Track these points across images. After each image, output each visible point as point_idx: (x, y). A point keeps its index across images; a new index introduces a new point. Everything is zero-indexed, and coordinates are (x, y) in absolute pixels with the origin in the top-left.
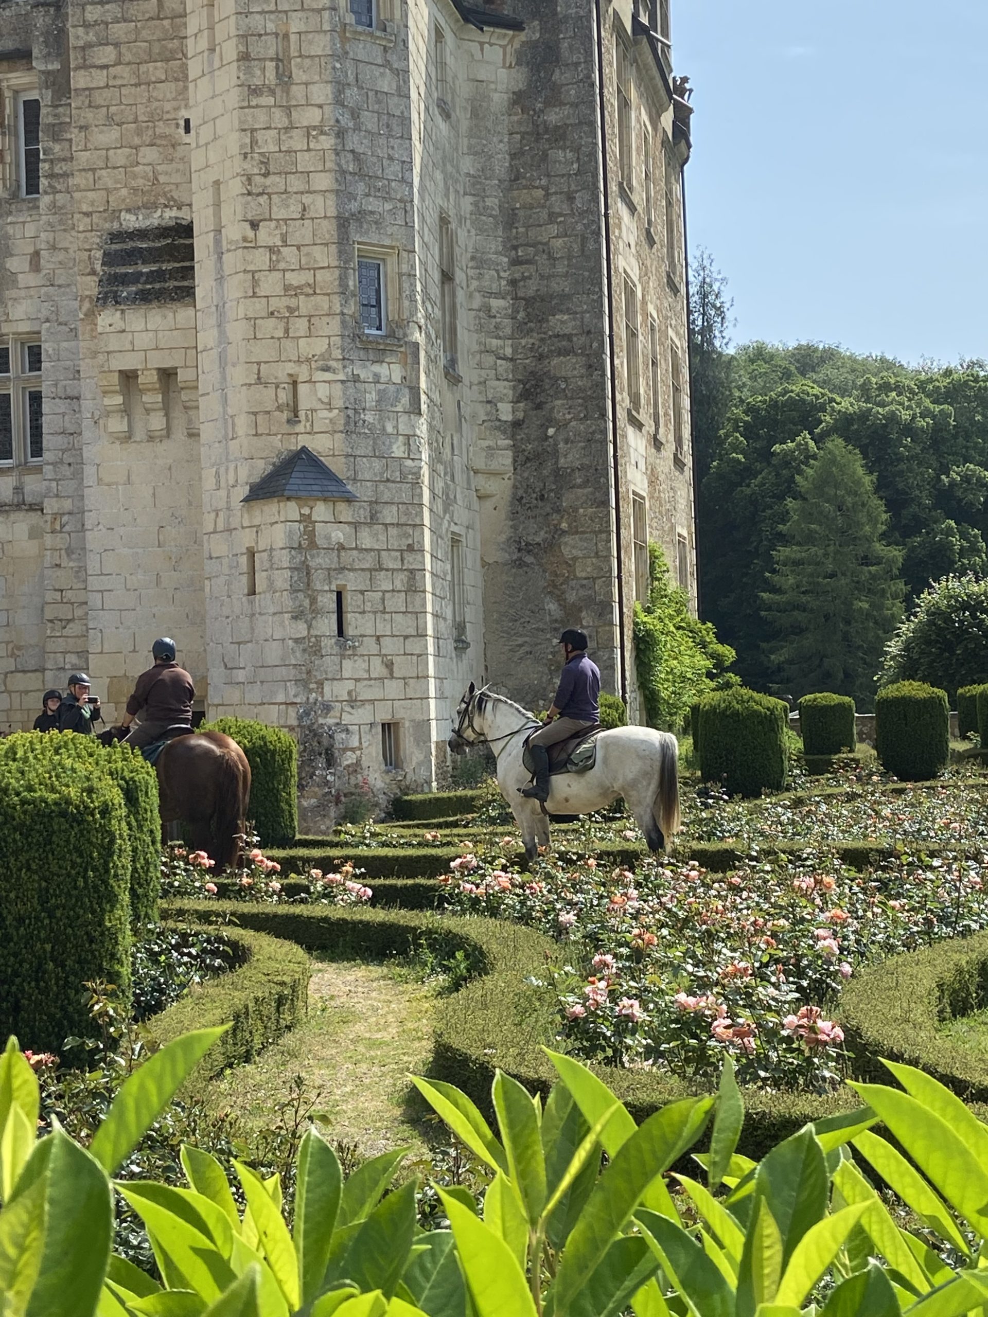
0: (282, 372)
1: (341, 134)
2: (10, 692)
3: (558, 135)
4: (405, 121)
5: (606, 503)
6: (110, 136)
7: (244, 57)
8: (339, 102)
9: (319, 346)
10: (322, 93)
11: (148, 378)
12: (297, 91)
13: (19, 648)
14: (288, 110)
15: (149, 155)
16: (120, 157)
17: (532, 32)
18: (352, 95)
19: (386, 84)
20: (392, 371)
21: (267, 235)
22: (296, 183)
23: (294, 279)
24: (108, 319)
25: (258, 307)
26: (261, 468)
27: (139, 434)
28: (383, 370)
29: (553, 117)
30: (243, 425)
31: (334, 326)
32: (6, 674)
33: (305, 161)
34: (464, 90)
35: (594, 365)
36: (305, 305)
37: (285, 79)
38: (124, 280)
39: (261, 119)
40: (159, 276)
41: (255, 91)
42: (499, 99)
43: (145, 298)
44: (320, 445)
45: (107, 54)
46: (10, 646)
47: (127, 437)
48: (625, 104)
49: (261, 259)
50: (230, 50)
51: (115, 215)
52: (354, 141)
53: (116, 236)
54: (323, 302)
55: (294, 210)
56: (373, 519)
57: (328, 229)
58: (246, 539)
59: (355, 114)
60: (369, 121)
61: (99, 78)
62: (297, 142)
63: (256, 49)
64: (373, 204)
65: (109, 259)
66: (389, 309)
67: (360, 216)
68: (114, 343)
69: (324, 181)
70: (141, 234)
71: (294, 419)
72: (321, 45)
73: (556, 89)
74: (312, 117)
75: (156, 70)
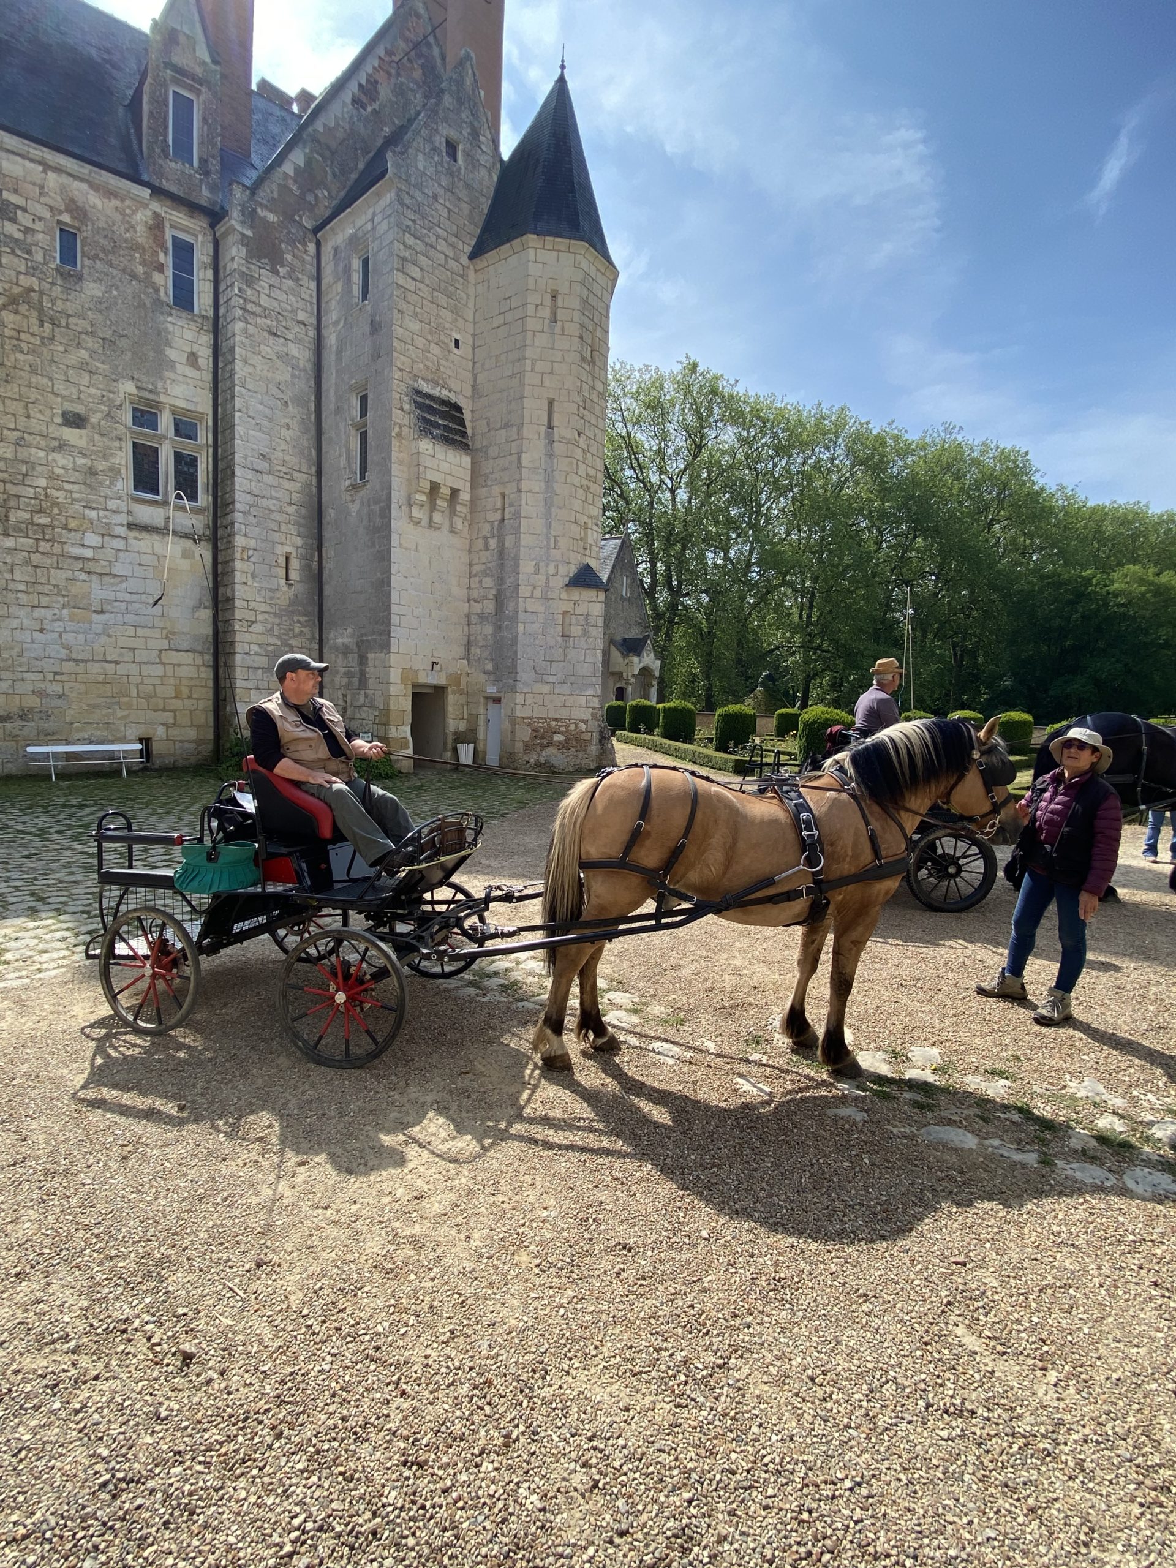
0: (583, 520)
2: (164, 664)
6: (416, 326)
9: (596, 512)
11: (445, 491)
13: (174, 634)
15: (436, 350)
16: (420, 342)
24: (426, 445)
25: (578, 480)
26: (573, 569)
30: (566, 543)
32: (161, 651)
36: (592, 487)
37: (593, 360)
38: (431, 424)
39: (584, 376)
40: (449, 429)
41: (584, 359)
43: (445, 440)
44: (592, 563)
45: (417, 271)
46: (165, 632)
47: (419, 522)
49: (580, 453)
51: (415, 377)
53: (419, 392)
54: (597, 489)
55: (592, 434)
58: (564, 606)
65: (417, 405)
68: (426, 458)
69: (602, 424)
70: (432, 398)
75: (443, 300)
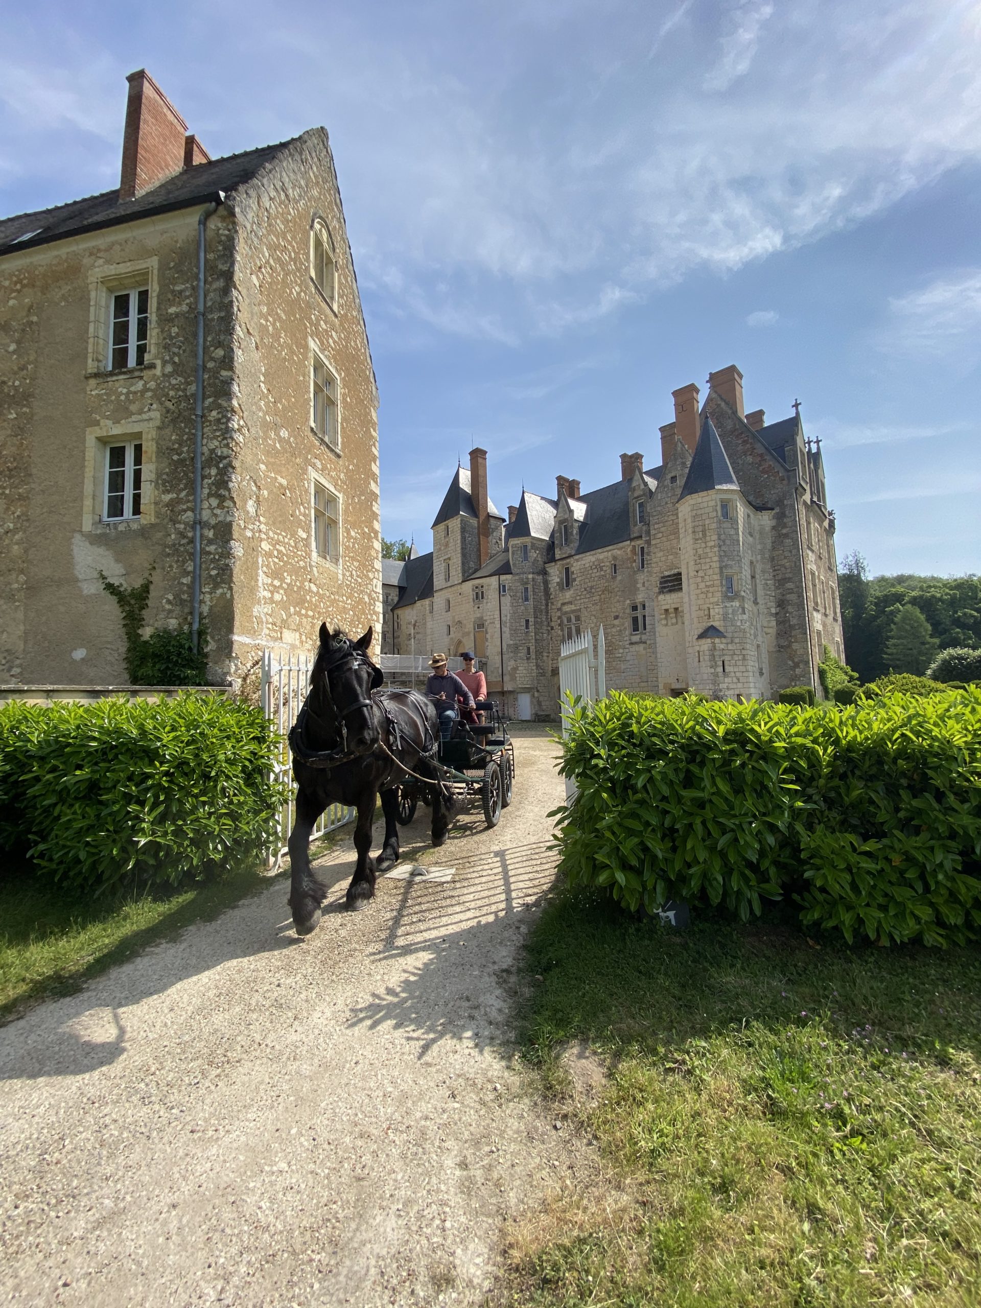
0: (705, 607)
1: (720, 547)
3: (786, 536)
4: (738, 541)
5: (806, 633)
6: (661, 554)
7: (694, 532)
8: (719, 539)
9: (716, 600)
10: (715, 537)
11: (672, 610)
12: (708, 538)
14: (705, 543)
15: (671, 557)
16: (663, 559)
17: (777, 510)
18: (723, 537)
19: (732, 532)
20: (736, 604)
21: (701, 574)
22: (708, 560)
23: (708, 584)
24: (661, 597)
25: (699, 591)
26: (701, 631)
27: (669, 624)
28: (734, 604)
29: (784, 531)
30: (696, 620)
31: (719, 594)
33: (710, 555)
34: (757, 528)
35: (800, 596)
36: (711, 589)
37: (704, 535)
38: (665, 587)
39: (699, 546)
40: (674, 585)
41: (697, 540)
42: (768, 529)
43: (670, 591)
44: (716, 624)
45: (660, 535)
47: (666, 625)
48: (808, 523)
49: (699, 580)
50: (690, 531)
51: (662, 572)
52: (723, 548)
53: (662, 578)
54: (716, 589)
55: (708, 567)
56: (732, 642)
57: (717, 570)
58: (697, 648)
59: (724, 541)
60: (728, 542)
61: (658, 541)
62: (708, 550)
63: (697, 529)
64: (730, 563)
65: (661, 583)
66: (735, 588)
67: (726, 566)
68: (663, 603)
69: (716, 559)
70: (669, 576)
71: (709, 618)
72: (714, 526)
73: (785, 524)
74: (712, 543)
75: (672, 537)
